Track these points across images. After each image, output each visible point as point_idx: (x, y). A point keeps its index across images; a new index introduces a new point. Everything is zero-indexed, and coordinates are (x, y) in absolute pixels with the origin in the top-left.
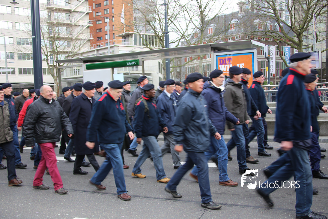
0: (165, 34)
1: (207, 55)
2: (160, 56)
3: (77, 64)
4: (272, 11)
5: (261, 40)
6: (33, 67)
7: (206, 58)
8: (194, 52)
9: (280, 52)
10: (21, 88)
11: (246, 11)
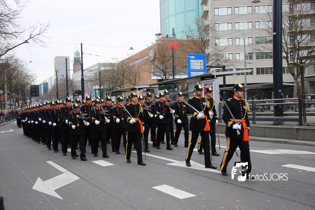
6: (272, 66)
10: (258, 89)
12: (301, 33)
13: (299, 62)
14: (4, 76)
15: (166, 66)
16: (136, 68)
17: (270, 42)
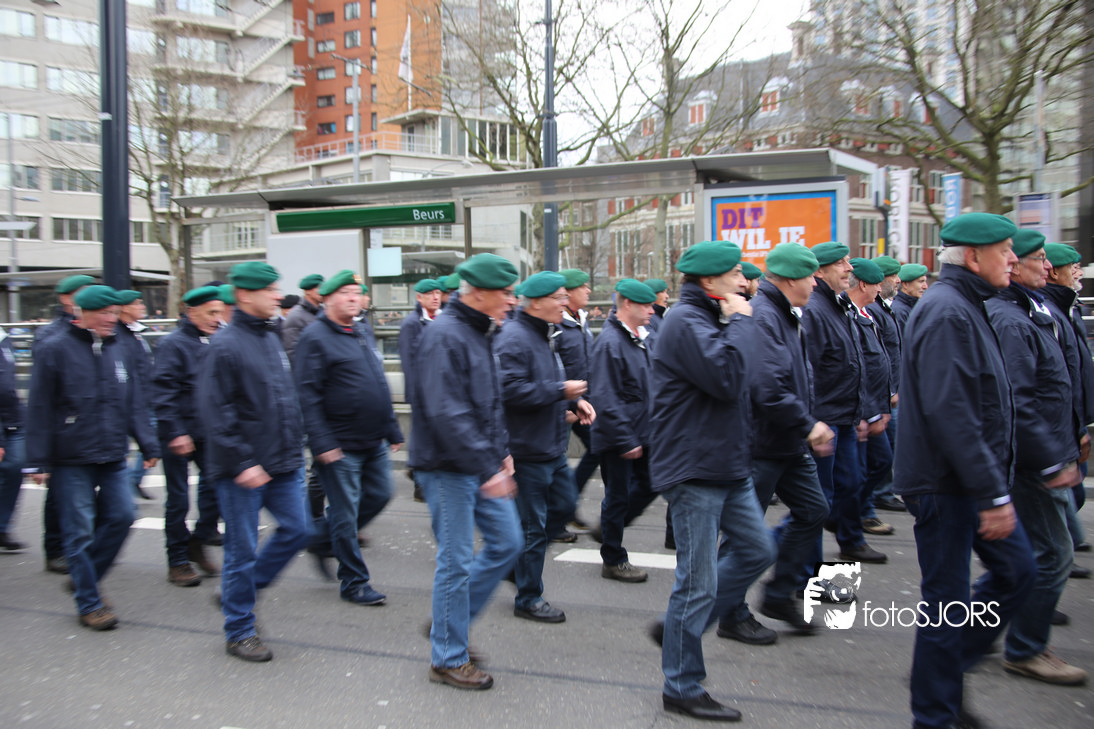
0: (545, 121)
1: (683, 196)
2: (526, 194)
3: (249, 211)
4: (901, 55)
5: (863, 149)
6: (99, 217)
7: (679, 205)
8: (639, 185)
9: (926, 189)
11: (814, 52)
17: (94, 138)
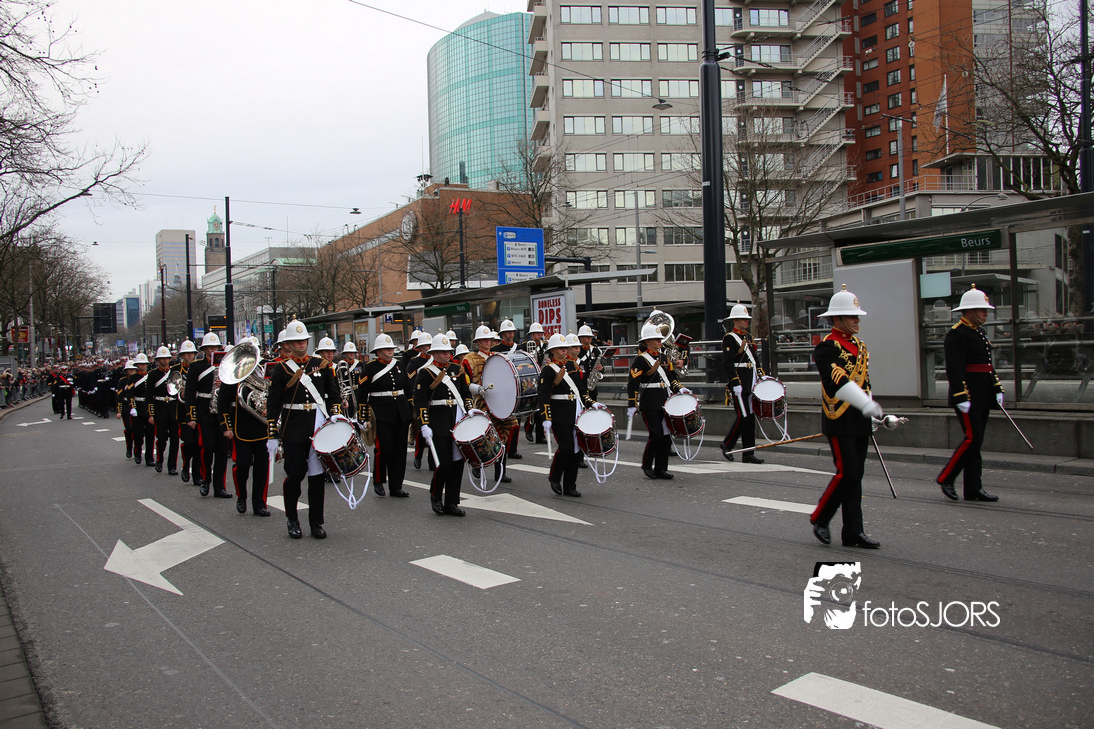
0: (1081, 149)
2: (1060, 218)
3: (813, 249)
6: (701, 262)
12: (766, 185)
13: (761, 252)
14: (28, 280)
15: (444, 256)
16: (368, 261)
17: (696, 202)
